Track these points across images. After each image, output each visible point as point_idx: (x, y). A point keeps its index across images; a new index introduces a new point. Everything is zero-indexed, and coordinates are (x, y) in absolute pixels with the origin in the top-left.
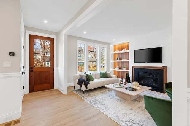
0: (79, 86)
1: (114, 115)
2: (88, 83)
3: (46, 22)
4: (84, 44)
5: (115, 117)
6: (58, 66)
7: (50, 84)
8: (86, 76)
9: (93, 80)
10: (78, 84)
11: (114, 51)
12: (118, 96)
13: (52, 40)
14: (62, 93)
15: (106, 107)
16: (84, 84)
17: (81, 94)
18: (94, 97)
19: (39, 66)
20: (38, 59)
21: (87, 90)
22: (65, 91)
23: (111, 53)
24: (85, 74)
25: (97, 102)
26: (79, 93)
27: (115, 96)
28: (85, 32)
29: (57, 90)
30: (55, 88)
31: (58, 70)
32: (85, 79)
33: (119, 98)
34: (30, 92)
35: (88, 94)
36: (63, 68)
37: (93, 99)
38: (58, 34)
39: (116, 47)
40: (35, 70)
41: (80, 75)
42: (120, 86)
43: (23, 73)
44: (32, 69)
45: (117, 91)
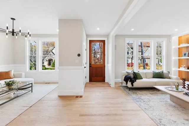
0: (125, 82)
1: (157, 117)
2: (134, 80)
3: (98, 29)
4: (134, 41)
5: (156, 119)
6: (108, 63)
7: (102, 78)
8: (134, 74)
9: (142, 79)
10: (124, 80)
11: (179, 45)
12: (173, 102)
13: (104, 42)
14: (110, 86)
15: (150, 107)
16: (130, 81)
17: (127, 90)
18: (140, 96)
19: (98, 63)
20: (98, 57)
21: (133, 87)
22: (113, 85)
23: (173, 47)
24: (132, 72)
25: (141, 100)
26: (125, 89)
27: (169, 100)
28: (133, 30)
29: (108, 83)
30: (106, 81)
31: (108, 66)
32: (132, 76)
33: (174, 104)
34: (90, 82)
35: (134, 91)
36: (111, 65)
37: (137, 97)
38: (107, 36)
39: (183, 39)
40: (92, 66)
41: (127, 72)
42: (178, 90)
43: (85, 67)
44: (90, 65)
45: (171, 95)
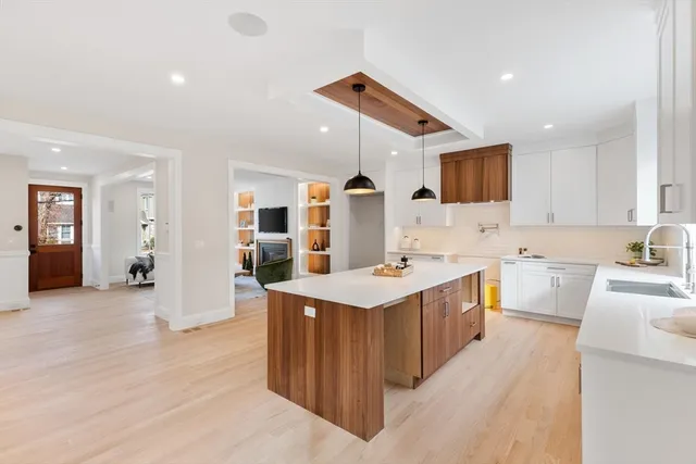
0: (132, 275)
2: (150, 269)
6: (90, 241)
7: (73, 276)
8: (149, 260)
10: (129, 272)
13: (77, 193)
14: (98, 289)
16: (141, 272)
29: (90, 287)
30: (84, 285)
31: (90, 248)
32: (146, 263)
36: (99, 245)
38: (90, 179)
40: (40, 250)
41: (138, 258)
44: (33, 249)
